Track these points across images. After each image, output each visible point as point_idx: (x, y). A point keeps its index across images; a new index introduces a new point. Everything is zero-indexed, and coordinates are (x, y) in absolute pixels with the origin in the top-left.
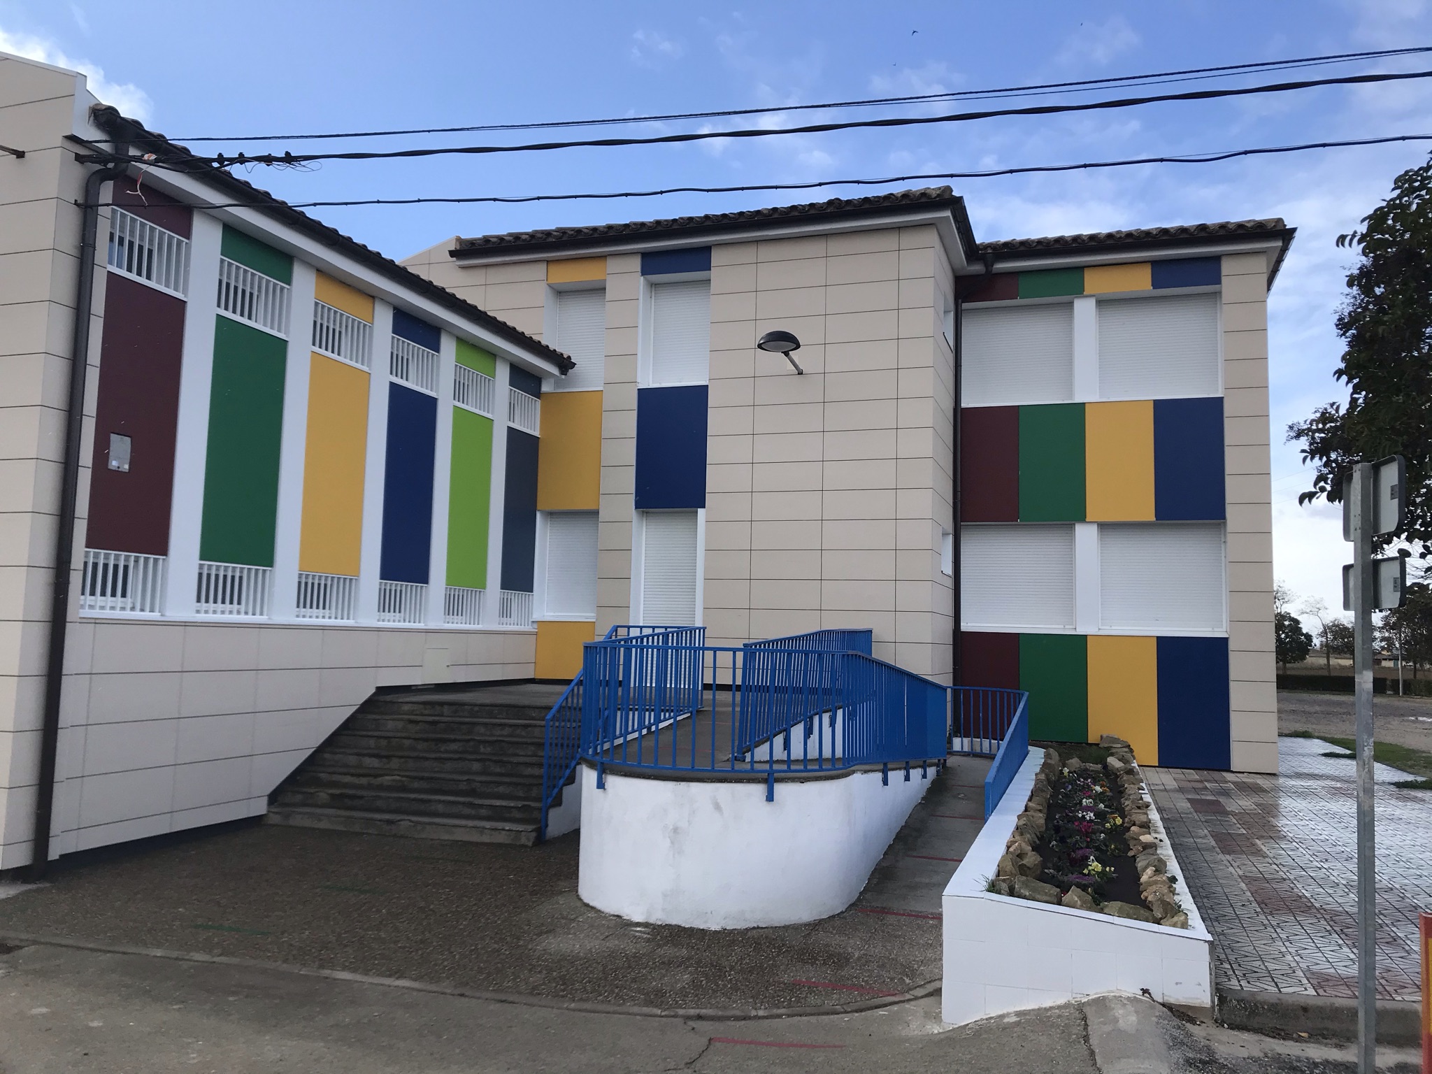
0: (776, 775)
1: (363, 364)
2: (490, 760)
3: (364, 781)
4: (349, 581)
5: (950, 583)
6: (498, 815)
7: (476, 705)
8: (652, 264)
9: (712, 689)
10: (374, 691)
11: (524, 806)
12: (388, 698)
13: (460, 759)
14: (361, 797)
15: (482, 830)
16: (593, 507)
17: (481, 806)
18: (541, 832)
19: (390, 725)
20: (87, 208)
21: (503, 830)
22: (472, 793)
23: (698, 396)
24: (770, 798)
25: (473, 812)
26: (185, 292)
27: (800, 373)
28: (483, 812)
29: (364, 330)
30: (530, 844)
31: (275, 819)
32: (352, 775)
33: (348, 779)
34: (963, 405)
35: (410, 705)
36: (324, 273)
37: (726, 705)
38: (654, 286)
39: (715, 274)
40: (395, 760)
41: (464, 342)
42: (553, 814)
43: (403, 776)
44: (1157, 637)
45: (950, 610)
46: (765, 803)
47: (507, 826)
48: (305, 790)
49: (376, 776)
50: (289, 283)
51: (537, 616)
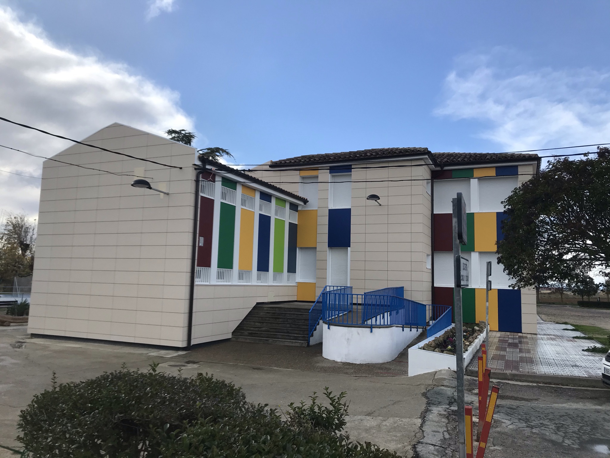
0: (373, 326)
1: (252, 209)
2: (292, 324)
3: (257, 329)
4: (250, 271)
5: (430, 271)
6: (296, 338)
7: (286, 308)
8: (332, 170)
9: (356, 305)
10: (256, 304)
11: (303, 336)
12: (259, 306)
13: (283, 323)
14: (257, 333)
15: (292, 342)
16: (315, 246)
17: (291, 336)
18: (308, 343)
19: (262, 314)
20: (197, 181)
21: (298, 342)
22: (288, 333)
23: (348, 212)
24: (371, 332)
25: (289, 338)
26: (214, 197)
27: (380, 205)
28: (292, 338)
29: (253, 199)
30: (306, 346)
31: (234, 339)
32: (253, 327)
33: (252, 329)
34: (435, 213)
35: (266, 308)
36: (244, 186)
37: (360, 309)
38: (333, 176)
39: (353, 173)
40: (265, 324)
41: (278, 198)
42: (311, 339)
43: (268, 328)
44: (498, 289)
45: (430, 280)
46: (370, 333)
47: (299, 341)
48: (241, 331)
49: (260, 328)
50: (236, 190)
51: (297, 281)
